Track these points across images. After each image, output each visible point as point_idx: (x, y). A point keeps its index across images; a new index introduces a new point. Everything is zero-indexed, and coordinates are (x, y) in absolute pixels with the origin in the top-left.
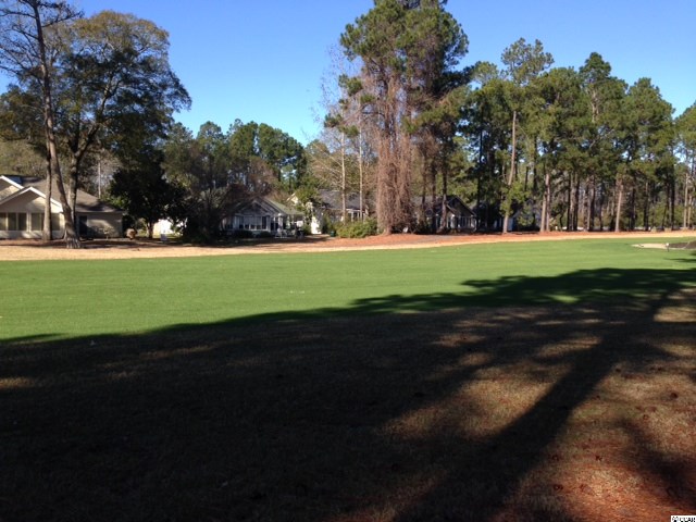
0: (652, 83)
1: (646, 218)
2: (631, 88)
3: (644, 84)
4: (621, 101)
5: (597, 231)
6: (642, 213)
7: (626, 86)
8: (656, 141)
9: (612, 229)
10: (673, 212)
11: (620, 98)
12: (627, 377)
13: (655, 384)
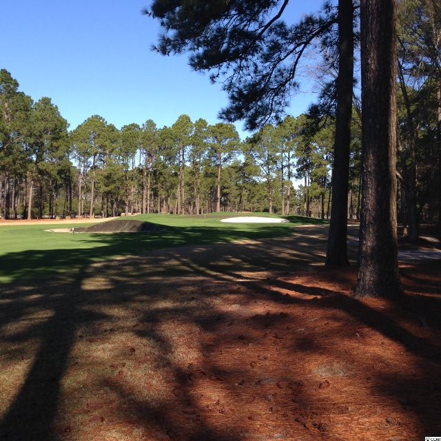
0: (52, 102)
1: (51, 208)
2: (36, 103)
3: (46, 101)
4: (29, 113)
5: (12, 219)
6: (48, 205)
7: (32, 101)
8: (57, 148)
9: (25, 217)
10: (70, 204)
11: (27, 110)
12: (90, 341)
13: (113, 343)
